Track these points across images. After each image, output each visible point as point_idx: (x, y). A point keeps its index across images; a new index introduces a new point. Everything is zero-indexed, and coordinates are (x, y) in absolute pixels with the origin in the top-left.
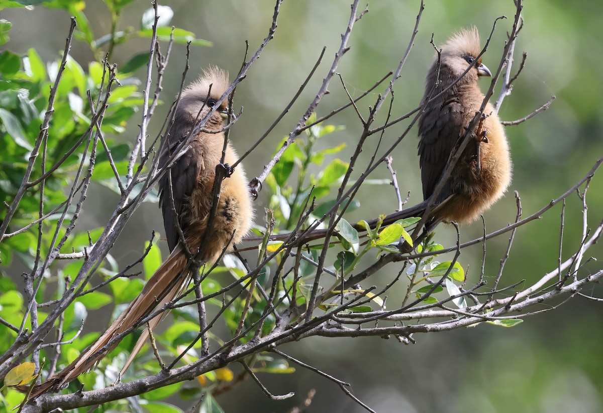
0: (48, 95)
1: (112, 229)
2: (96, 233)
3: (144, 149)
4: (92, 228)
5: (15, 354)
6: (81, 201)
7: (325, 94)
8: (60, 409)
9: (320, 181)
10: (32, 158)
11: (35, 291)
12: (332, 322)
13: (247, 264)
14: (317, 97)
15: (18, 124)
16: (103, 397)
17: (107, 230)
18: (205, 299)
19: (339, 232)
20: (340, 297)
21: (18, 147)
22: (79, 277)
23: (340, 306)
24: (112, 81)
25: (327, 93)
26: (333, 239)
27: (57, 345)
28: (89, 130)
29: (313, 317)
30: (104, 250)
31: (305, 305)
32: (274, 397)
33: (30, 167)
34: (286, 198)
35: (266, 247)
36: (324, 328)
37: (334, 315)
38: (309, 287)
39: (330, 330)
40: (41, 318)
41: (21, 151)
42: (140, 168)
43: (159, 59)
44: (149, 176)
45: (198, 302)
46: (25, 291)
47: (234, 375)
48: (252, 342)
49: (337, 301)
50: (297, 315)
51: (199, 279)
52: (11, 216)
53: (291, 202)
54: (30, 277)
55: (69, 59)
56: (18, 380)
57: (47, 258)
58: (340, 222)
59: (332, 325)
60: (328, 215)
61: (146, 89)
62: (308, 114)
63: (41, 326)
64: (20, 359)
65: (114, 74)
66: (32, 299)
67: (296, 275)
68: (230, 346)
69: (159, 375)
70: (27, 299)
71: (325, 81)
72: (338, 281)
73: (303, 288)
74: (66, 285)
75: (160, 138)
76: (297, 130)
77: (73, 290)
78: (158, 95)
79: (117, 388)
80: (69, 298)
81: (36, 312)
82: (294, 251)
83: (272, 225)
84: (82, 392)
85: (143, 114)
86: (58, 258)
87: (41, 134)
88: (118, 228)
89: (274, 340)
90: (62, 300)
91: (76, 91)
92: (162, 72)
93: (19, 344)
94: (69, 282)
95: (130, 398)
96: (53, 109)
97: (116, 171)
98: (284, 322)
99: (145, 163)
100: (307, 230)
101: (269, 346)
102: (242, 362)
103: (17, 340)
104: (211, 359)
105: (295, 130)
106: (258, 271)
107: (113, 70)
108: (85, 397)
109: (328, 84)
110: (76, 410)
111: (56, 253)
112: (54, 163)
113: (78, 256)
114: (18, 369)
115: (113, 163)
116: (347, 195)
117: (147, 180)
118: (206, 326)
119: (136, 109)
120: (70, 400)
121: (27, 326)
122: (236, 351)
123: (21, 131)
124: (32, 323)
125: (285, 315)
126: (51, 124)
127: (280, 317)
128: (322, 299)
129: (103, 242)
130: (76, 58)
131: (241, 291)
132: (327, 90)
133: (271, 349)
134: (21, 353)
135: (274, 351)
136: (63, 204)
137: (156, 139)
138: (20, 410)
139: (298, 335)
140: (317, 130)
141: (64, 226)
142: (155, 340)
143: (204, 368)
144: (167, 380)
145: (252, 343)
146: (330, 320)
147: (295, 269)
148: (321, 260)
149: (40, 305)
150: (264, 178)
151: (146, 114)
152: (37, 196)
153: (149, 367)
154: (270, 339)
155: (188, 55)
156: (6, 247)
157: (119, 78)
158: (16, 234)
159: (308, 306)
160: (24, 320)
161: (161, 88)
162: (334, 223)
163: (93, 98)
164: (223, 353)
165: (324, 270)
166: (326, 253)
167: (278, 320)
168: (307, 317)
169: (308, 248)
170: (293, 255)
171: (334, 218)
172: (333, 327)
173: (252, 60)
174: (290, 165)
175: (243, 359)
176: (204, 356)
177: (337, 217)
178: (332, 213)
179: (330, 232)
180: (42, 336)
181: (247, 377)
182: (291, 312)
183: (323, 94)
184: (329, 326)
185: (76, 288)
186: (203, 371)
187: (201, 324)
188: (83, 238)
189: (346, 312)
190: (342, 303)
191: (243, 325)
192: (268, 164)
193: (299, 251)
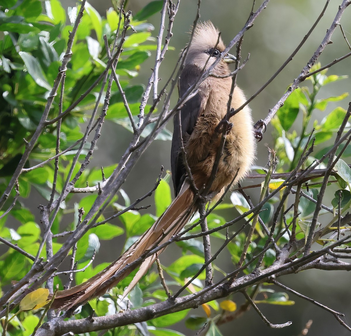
0: (67, 39)
1: (124, 166)
2: (110, 170)
3: (156, 91)
4: (106, 165)
5: (31, 281)
6: (95, 139)
7: (329, 43)
8: (71, 333)
9: (324, 126)
10: (51, 98)
11: (50, 223)
12: (329, 257)
13: (250, 200)
14: (321, 46)
15: (39, 65)
16: (112, 322)
17: (120, 166)
18: (210, 233)
19: (337, 172)
20: (337, 233)
21: (38, 86)
22: (92, 210)
23: (336, 241)
24: (127, 27)
25: (331, 43)
26: (331, 178)
27: (70, 273)
28: (105, 72)
29: (311, 251)
30: (117, 185)
31: (304, 240)
32: (273, 326)
33: (48, 106)
34: (291, 141)
35: (268, 185)
36: (321, 262)
37: (330, 250)
38: (308, 223)
39: (326, 263)
40: (56, 248)
41: (41, 91)
42: (152, 109)
43: (170, 7)
44: (161, 116)
45: (203, 235)
46: (41, 223)
47: (237, 307)
48: (254, 273)
49: (334, 236)
50: (296, 250)
51: (205, 213)
52: (30, 152)
53: (295, 145)
54: (46, 210)
55: (87, 5)
56: (32, 305)
57: (63, 192)
58: (338, 162)
59: (329, 259)
60: (327, 155)
61: (159, 35)
62: (312, 62)
63: (56, 255)
64: (36, 285)
65: (129, 21)
66: (48, 230)
67: (296, 212)
68: (233, 277)
69: (165, 303)
70: (44, 230)
71: (328, 32)
72: (335, 218)
73: (303, 224)
74: (80, 217)
75: (171, 81)
76: (301, 77)
77: (86, 222)
78: (168, 41)
79: (126, 314)
80: (83, 230)
81: (51, 241)
82: (294, 189)
83: (274, 165)
84: (93, 318)
85: (156, 58)
86: (72, 192)
87: (60, 75)
88: (130, 165)
89: (274, 272)
90: (76, 232)
91: (93, 34)
92: (172, 19)
93: (35, 272)
94: (83, 214)
95: (138, 324)
96: (71, 52)
97: (130, 111)
98: (284, 255)
99: (157, 104)
100: (307, 169)
101: (269, 277)
102: (244, 292)
103: (33, 268)
104: (214, 289)
105: (299, 77)
106: (260, 207)
107: (127, 17)
108: (95, 322)
109: (331, 35)
110: (87, 334)
111: (71, 187)
112: (72, 103)
113: (91, 190)
114: (33, 294)
115: (127, 104)
116: (345, 138)
117: (158, 121)
118: (211, 258)
119: (149, 54)
120: (81, 325)
121: (42, 255)
122: (239, 282)
123: (42, 71)
124: (48, 252)
125: (286, 248)
126: (70, 66)
127: (280, 251)
128: (320, 234)
129: (115, 178)
130: (94, 5)
131: (244, 226)
132: (330, 40)
133: (271, 280)
134: (37, 280)
135: (274, 282)
136: (79, 141)
137: (168, 82)
138: (34, 333)
139: (296, 268)
140: (321, 78)
141: (80, 161)
142: (162, 270)
143: (208, 297)
144: (172, 308)
145: (253, 275)
146: (327, 254)
147: (295, 206)
148: (319, 197)
149: (55, 235)
150: (269, 121)
151: (158, 58)
152: (55, 133)
153: (157, 296)
154: (270, 271)
155: (199, 5)
156: (25, 179)
157: (134, 25)
158: (33, 169)
159: (306, 240)
160: (39, 249)
161: (172, 34)
162: (332, 163)
163: (110, 43)
164: (226, 284)
165: (323, 207)
166: (324, 192)
167: (278, 253)
168: (306, 250)
169: (307, 186)
170: (293, 193)
171: (332, 159)
172: (329, 260)
173: (259, 10)
174: (296, 111)
175: (244, 290)
176: (208, 285)
177: (335, 157)
178: (331, 155)
179: (329, 172)
180: (55, 265)
181: (249, 308)
182: (291, 246)
183: (326, 43)
184: (325, 260)
185: (89, 221)
186: (206, 300)
187: (206, 256)
188: (97, 173)
189: (342, 247)
190: (338, 239)
191: (245, 257)
192: (273, 107)
193: (299, 189)
